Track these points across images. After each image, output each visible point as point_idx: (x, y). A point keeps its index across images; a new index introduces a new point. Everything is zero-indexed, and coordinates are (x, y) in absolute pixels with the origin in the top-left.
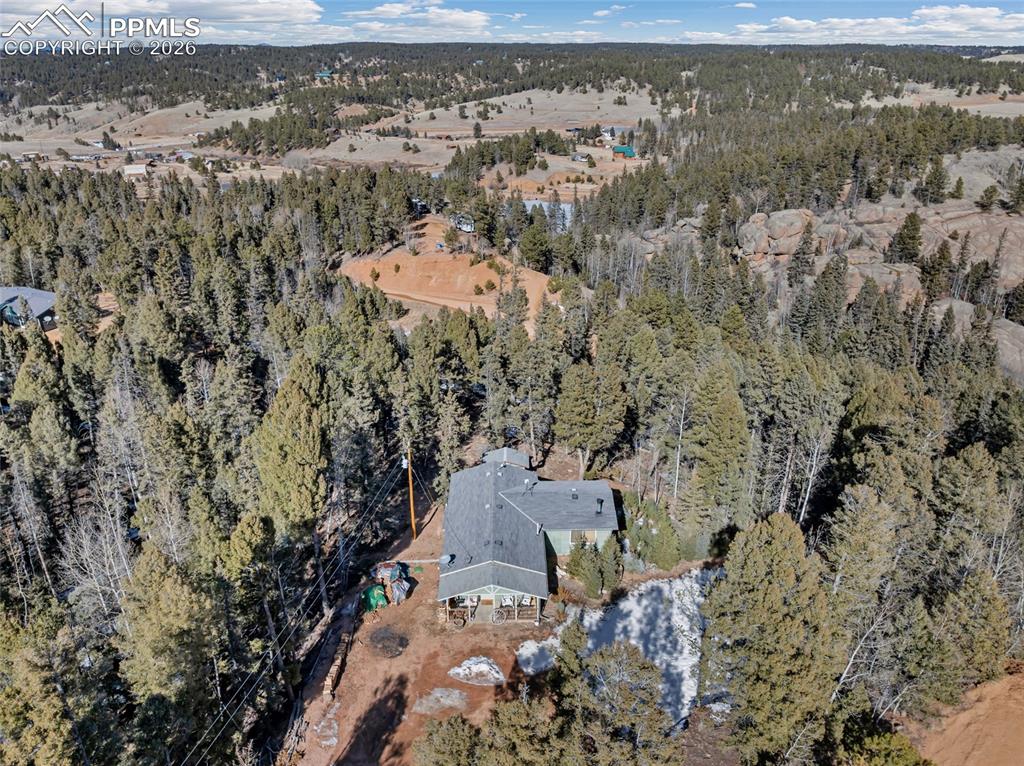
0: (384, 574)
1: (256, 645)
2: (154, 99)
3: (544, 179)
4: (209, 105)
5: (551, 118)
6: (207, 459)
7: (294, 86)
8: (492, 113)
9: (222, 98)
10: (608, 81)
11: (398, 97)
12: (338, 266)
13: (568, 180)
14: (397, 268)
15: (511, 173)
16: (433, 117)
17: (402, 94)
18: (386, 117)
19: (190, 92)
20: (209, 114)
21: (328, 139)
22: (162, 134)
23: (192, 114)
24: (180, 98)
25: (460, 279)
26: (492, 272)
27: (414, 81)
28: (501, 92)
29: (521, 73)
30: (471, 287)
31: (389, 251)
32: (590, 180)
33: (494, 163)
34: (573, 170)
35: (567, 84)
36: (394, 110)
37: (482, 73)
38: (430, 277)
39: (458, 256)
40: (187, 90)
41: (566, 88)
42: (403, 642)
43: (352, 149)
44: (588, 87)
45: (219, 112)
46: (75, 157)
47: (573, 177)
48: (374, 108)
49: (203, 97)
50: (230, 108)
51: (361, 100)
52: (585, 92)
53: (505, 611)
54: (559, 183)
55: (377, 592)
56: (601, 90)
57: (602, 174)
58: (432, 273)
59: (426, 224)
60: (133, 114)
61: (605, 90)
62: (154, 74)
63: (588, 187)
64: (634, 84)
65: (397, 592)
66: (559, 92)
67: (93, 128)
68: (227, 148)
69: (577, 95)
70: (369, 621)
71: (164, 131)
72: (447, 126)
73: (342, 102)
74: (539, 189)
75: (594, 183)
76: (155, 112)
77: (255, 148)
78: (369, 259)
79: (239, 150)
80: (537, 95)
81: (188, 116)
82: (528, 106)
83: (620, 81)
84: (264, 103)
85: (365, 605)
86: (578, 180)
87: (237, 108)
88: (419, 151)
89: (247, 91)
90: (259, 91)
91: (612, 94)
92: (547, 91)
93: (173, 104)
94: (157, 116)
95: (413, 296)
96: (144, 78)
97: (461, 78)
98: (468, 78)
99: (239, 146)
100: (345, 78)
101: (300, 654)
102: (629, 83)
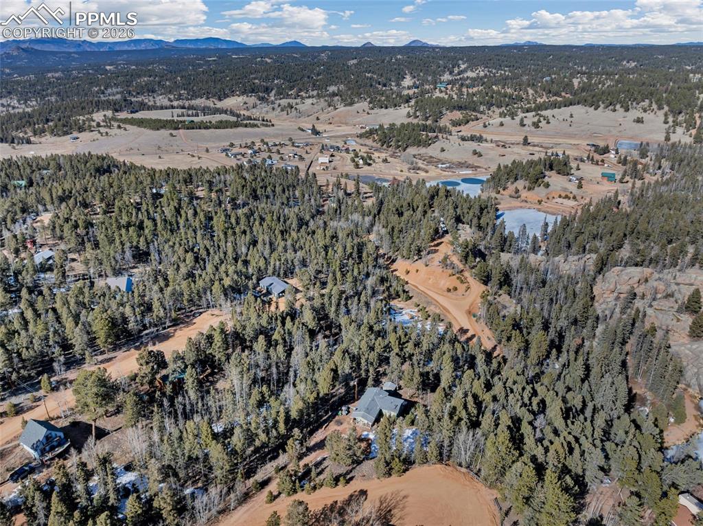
0: (343, 408)
1: (312, 415)
2: (342, 100)
3: (544, 195)
4: (371, 105)
5: (583, 131)
6: (313, 370)
7: (423, 93)
8: (543, 124)
9: (379, 101)
10: (634, 103)
11: (484, 105)
12: (395, 262)
13: (560, 196)
14: (417, 271)
15: (525, 188)
16: (502, 124)
17: (488, 103)
18: (473, 121)
19: (362, 96)
20: (370, 112)
21: (430, 142)
22: (343, 124)
23: (361, 111)
24: (356, 100)
25: (443, 282)
26: (458, 281)
27: (498, 92)
28: (555, 105)
29: (576, 87)
30: (445, 289)
31: (417, 260)
32: (574, 198)
33: (516, 179)
34: (565, 189)
35: (603, 103)
36: (479, 116)
37: (547, 89)
38: (430, 279)
39: (445, 270)
40: (361, 94)
41: (602, 106)
42: (341, 424)
43: (443, 150)
44: (618, 106)
45: (376, 110)
46: (297, 144)
47: (563, 195)
48: (467, 113)
49: (369, 99)
50: (382, 107)
51: (460, 108)
52: (615, 110)
53: (364, 424)
54: (554, 198)
55: (340, 412)
56: (627, 110)
57: (583, 195)
58: (431, 277)
59: (442, 242)
60: (330, 109)
61: (631, 109)
62: (346, 79)
63: (572, 203)
64: (654, 106)
65: (344, 413)
66: (596, 109)
67: (308, 116)
68: (374, 141)
69: (609, 113)
70: (337, 418)
71: (344, 122)
72: (510, 131)
73: (447, 109)
74: (539, 201)
75: (576, 200)
76: (342, 108)
77: (388, 143)
78: (408, 262)
79: (380, 144)
80: (578, 110)
81: (358, 112)
82: (569, 119)
83: (644, 103)
84: (402, 105)
85: (337, 414)
86: (567, 197)
87: (386, 108)
88: (482, 156)
89: (394, 96)
90: (401, 97)
91: (635, 113)
92: (587, 108)
93: (351, 104)
94: (341, 112)
95: (419, 287)
96: (340, 81)
97: (531, 91)
98: (536, 92)
99: (381, 140)
100: (454, 89)
101: (321, 420)
102: (650, 105)
